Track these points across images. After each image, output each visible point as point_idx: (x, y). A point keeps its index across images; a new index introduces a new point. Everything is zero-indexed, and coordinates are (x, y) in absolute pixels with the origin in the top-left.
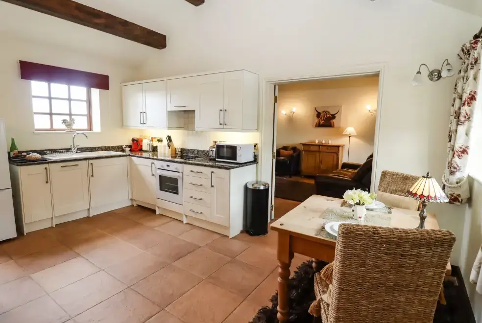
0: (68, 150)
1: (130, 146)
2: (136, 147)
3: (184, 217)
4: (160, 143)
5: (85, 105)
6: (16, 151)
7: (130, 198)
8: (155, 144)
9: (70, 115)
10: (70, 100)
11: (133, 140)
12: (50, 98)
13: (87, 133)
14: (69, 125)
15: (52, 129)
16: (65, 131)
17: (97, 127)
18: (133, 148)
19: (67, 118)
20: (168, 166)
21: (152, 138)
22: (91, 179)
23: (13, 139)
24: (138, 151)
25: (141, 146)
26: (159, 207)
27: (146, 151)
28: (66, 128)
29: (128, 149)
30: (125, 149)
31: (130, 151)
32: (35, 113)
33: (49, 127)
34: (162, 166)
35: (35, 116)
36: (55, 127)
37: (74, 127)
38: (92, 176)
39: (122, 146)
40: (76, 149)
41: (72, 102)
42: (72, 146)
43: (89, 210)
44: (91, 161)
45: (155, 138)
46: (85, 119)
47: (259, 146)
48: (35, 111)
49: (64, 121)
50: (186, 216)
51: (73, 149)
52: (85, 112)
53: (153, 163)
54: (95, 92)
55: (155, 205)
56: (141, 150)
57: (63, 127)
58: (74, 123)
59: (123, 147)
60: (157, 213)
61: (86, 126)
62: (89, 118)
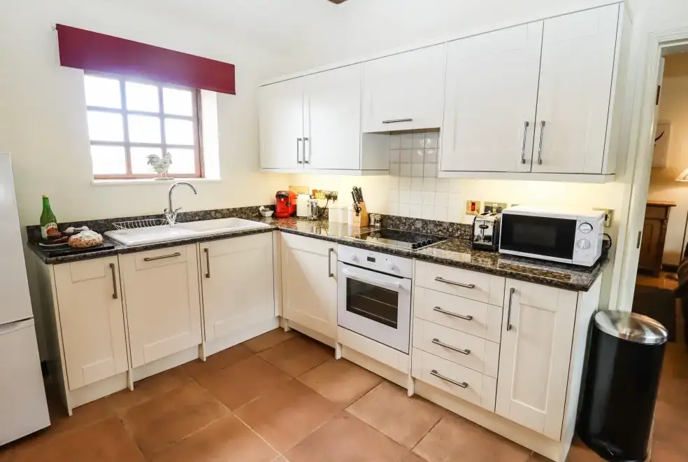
0: (159, 220)
1: (272, 207)
2: (284, 209)
3: (410, 381)
4: (331, 201)
5: (190, 125)
6: (53, 225)
7: (277, 315)
8: (322, 203)
9: (164, 146)
10: (162, 115)
11: (279, 196)
12: (124, 112)
13: (195, 182)
14: (160, 166)
15: (129, 176)
16: (153, 180)
17: (213, 171)
18: (278, 210)
19: (158, 152)
20: (371, 259)
21: (314, 192)
22: (205, 280)
23: (45, 199)
24: (286, 217)
25: (295, 207)
26: (341, 345)
27: (305, 218)
28: (156, 173)
29: (269, 213)
30: (262, 213)
31: (273, 216)
32: (93, 143)
33: (123, 171)
34: (355, 259)
35: (94, 149)
36: (135, 171)
37: (172, 170)
38: (208, 276)
39: (257, 208)
40: (174, 217)
41: (166, 120)
42: (168, 211)
43: (200, 346)
44: (204, 245)
45: (320, 191)
46: (191, 155)
47: (617, 217)
48: (93, 137)
49: (152, 160)
50: (414, 379)
51: (168, 216)
52: (190, 140)
53: (332, 250)
54: (210, 98)
55: (334, 340)
56: (293, 214)
57: (150, 170)
58: (171, 162)
59: (261, 209)
60: (338, 356)
61: (192, 169)
62: (198, 151)
